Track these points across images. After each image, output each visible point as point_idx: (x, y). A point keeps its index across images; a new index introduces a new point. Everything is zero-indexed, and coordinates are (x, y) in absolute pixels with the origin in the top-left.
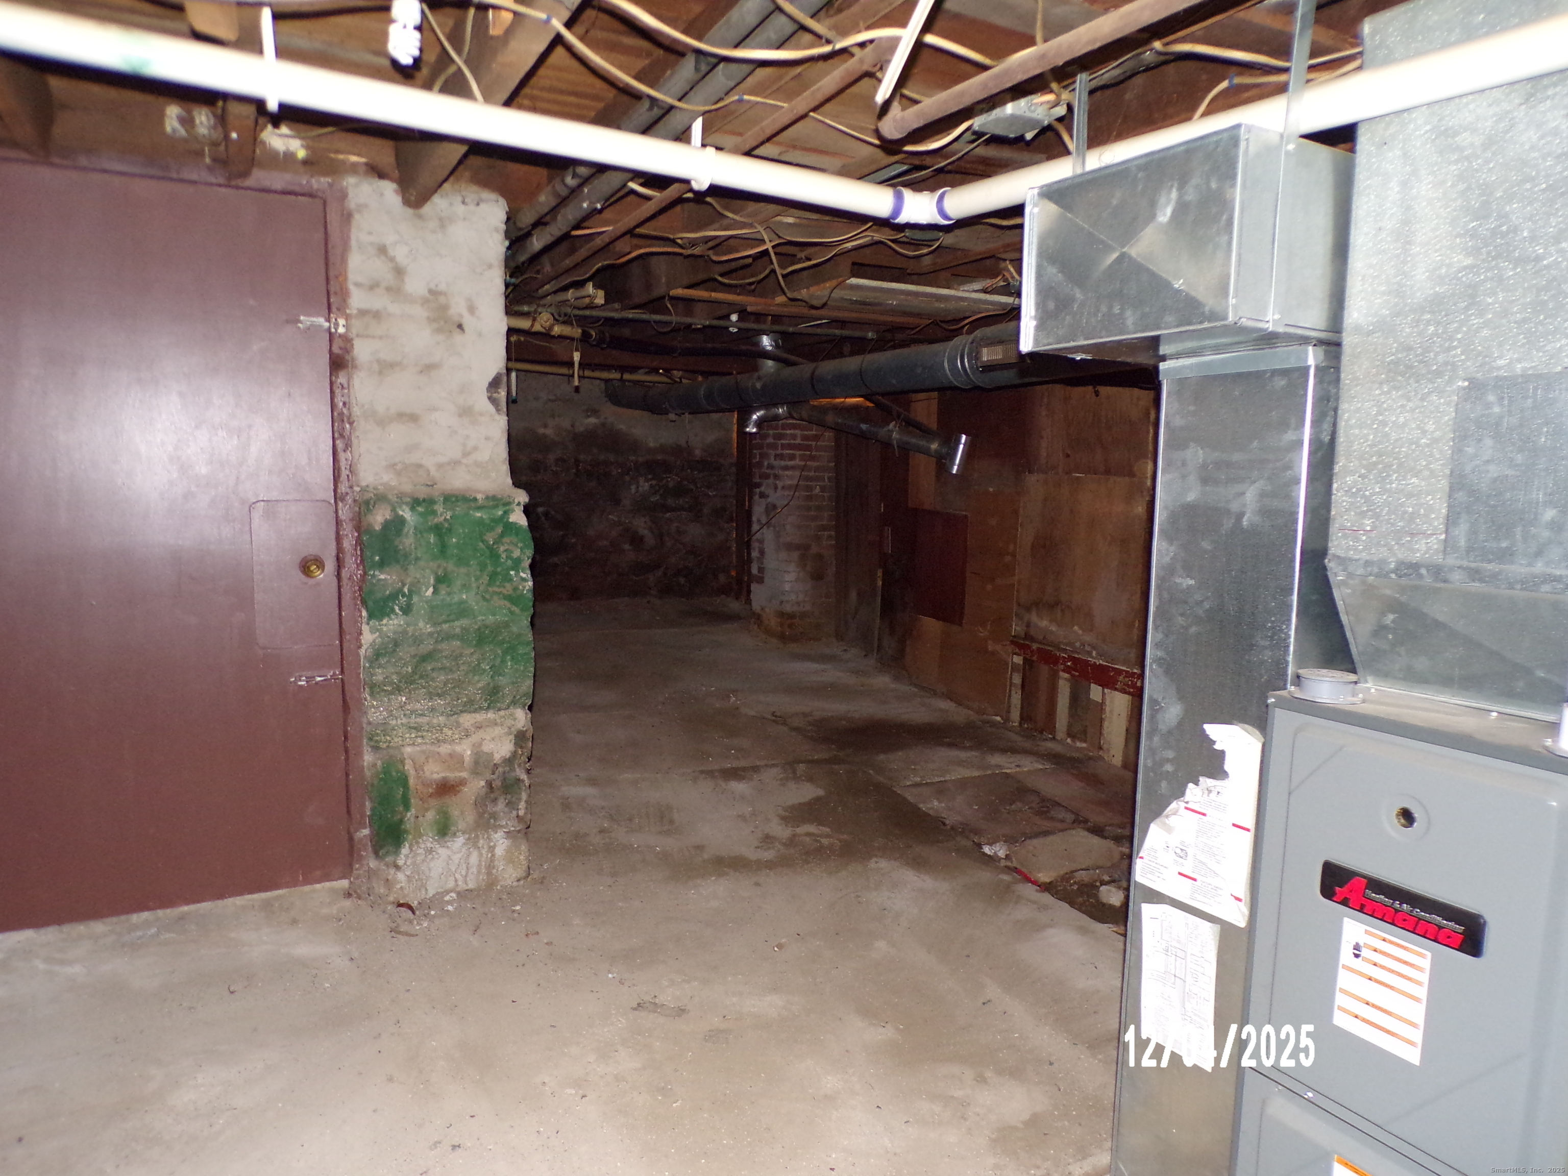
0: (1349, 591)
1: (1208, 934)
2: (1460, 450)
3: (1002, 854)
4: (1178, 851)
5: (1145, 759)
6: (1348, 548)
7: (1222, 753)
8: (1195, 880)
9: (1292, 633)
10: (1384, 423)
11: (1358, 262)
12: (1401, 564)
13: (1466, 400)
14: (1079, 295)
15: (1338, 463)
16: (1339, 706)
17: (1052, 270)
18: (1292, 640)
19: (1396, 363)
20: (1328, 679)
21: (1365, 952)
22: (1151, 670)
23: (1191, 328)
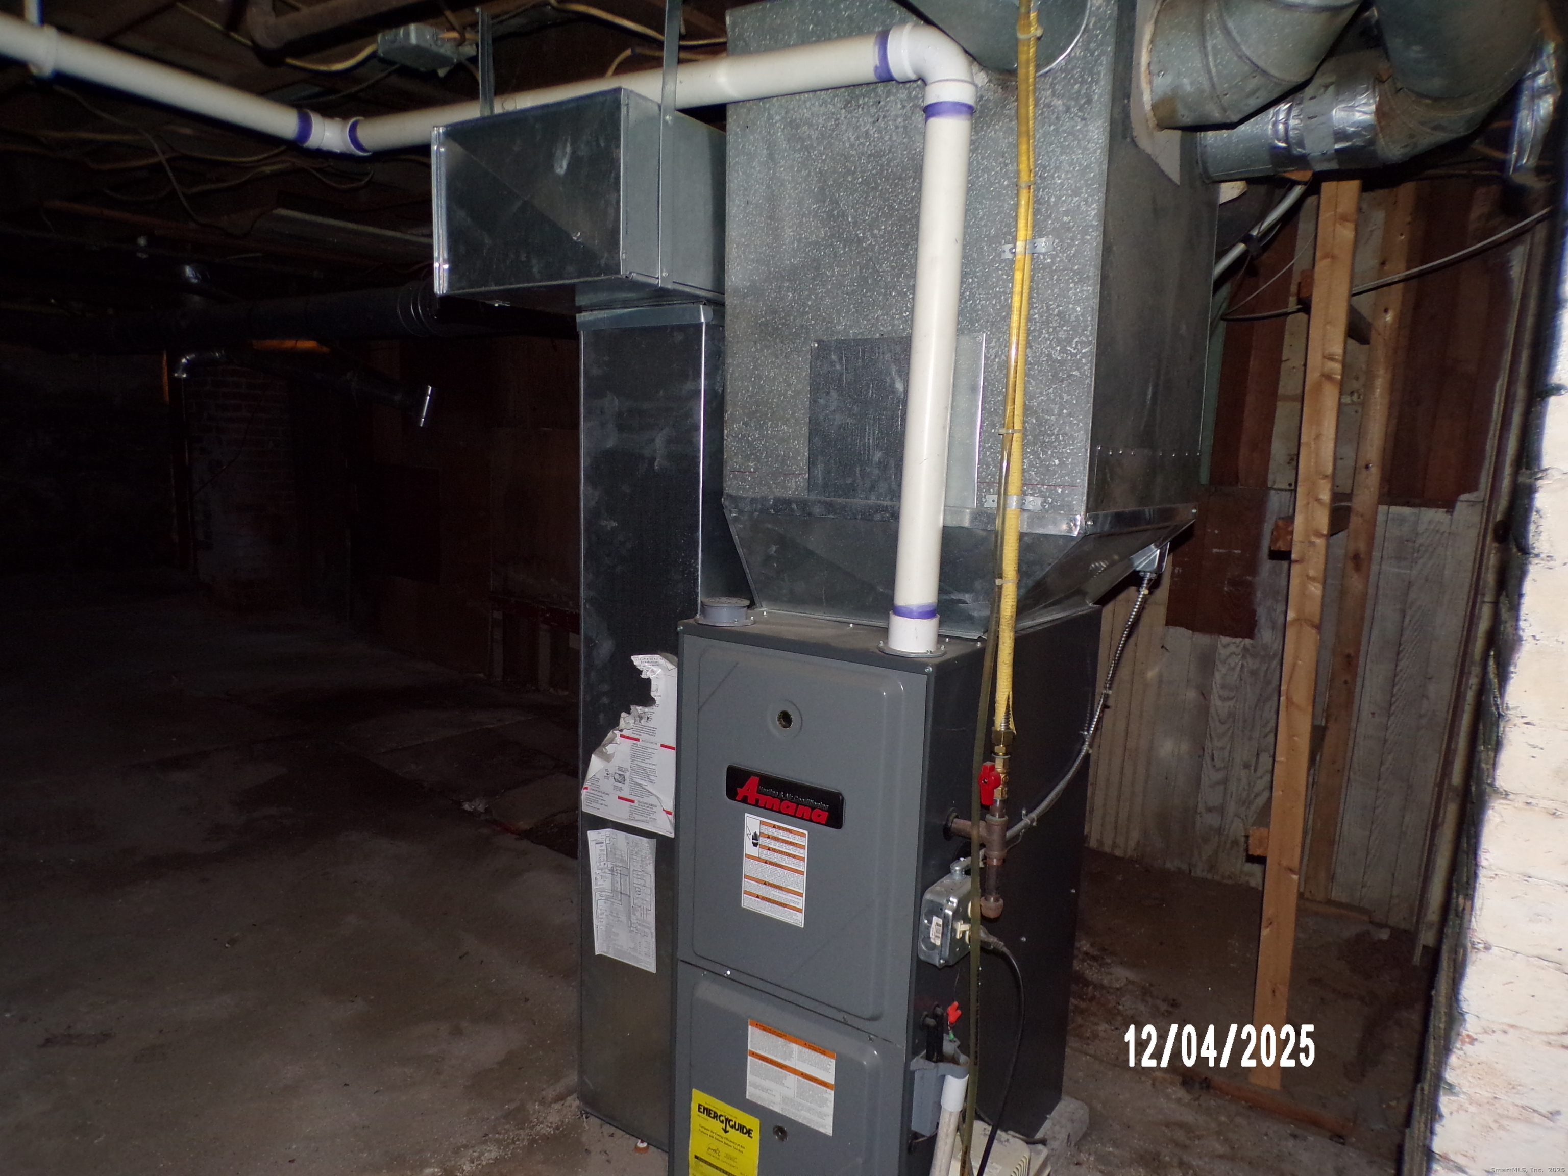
0: (741, 526)
1: (647, 847)
2: (815, 401)
3: (481, 808)
4: (617, 777)
5: (584, 695)
6: (738, 489)
7: (648, 681)
8: (633, 801)
9: (700, 566)
10: (759, 377)
11: (734, 231)
12: (777, 500)
13: (817, 359)
14: (488, 241)
15: (727, 411)
16: (733, 629)
17: (461, 214)
18: (700, 573)
19: (766, 324)
20: (726, 605)
21: (762, 841)
22: (585, 608)
23: (589, 279)
